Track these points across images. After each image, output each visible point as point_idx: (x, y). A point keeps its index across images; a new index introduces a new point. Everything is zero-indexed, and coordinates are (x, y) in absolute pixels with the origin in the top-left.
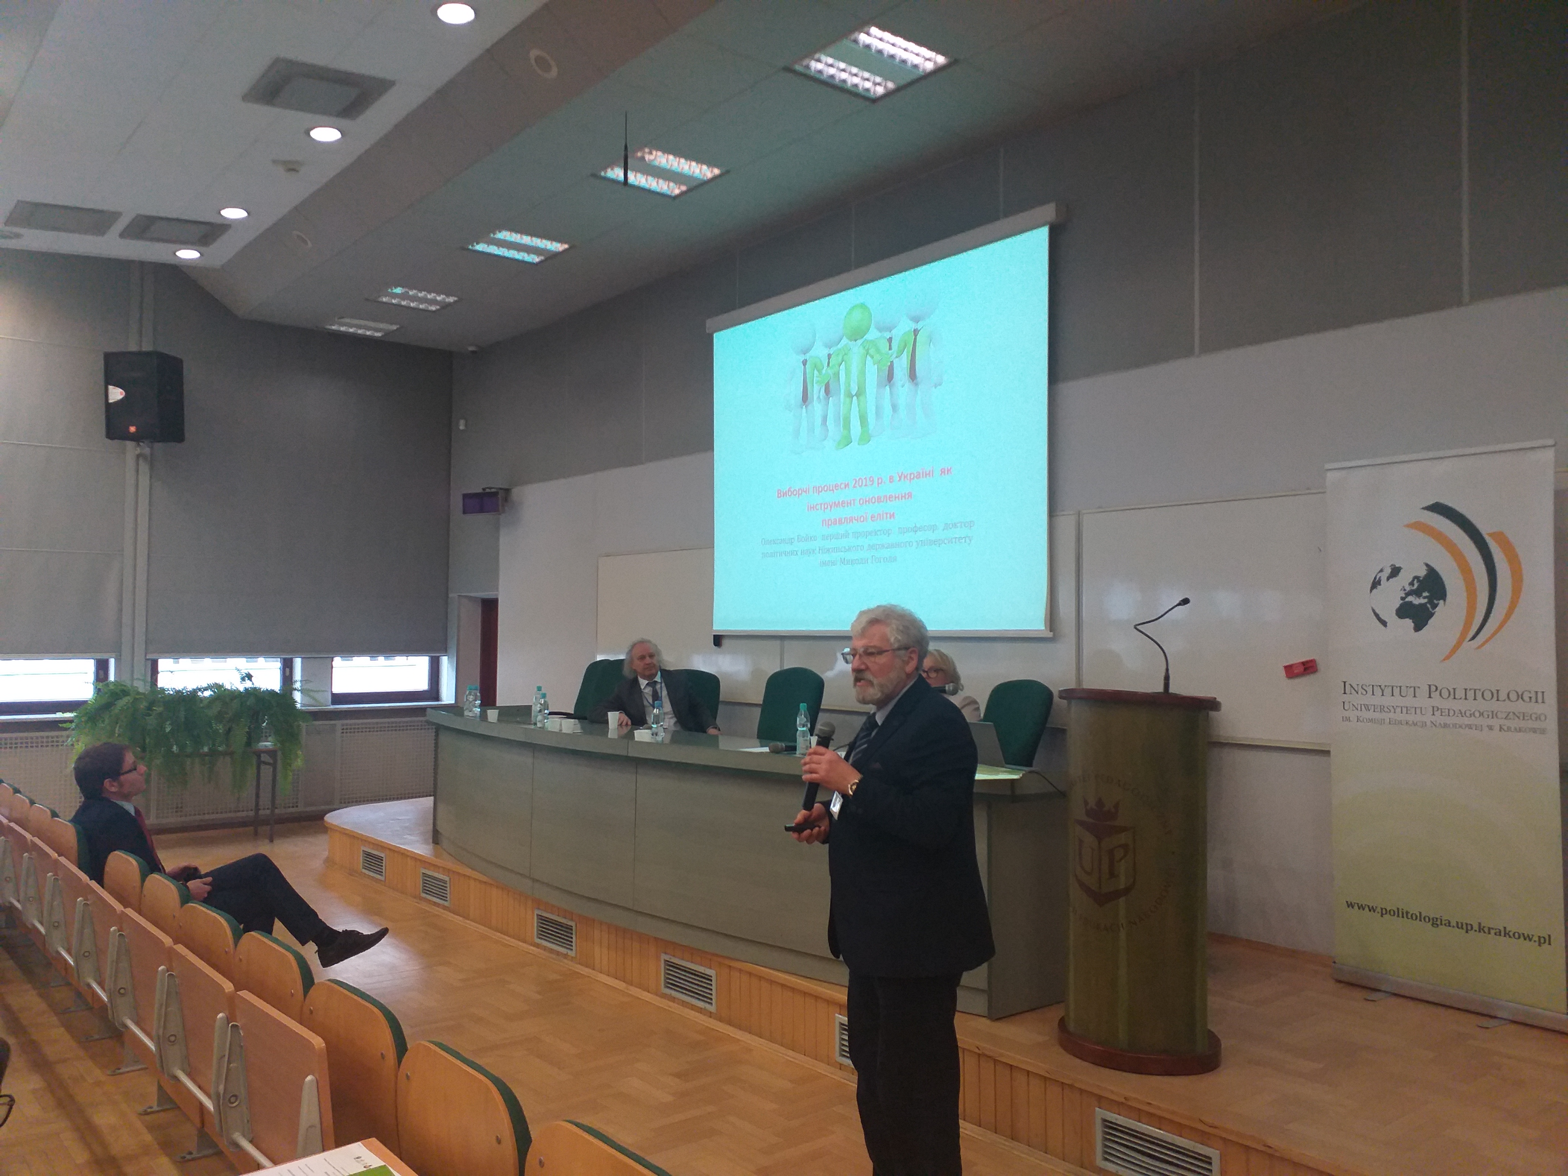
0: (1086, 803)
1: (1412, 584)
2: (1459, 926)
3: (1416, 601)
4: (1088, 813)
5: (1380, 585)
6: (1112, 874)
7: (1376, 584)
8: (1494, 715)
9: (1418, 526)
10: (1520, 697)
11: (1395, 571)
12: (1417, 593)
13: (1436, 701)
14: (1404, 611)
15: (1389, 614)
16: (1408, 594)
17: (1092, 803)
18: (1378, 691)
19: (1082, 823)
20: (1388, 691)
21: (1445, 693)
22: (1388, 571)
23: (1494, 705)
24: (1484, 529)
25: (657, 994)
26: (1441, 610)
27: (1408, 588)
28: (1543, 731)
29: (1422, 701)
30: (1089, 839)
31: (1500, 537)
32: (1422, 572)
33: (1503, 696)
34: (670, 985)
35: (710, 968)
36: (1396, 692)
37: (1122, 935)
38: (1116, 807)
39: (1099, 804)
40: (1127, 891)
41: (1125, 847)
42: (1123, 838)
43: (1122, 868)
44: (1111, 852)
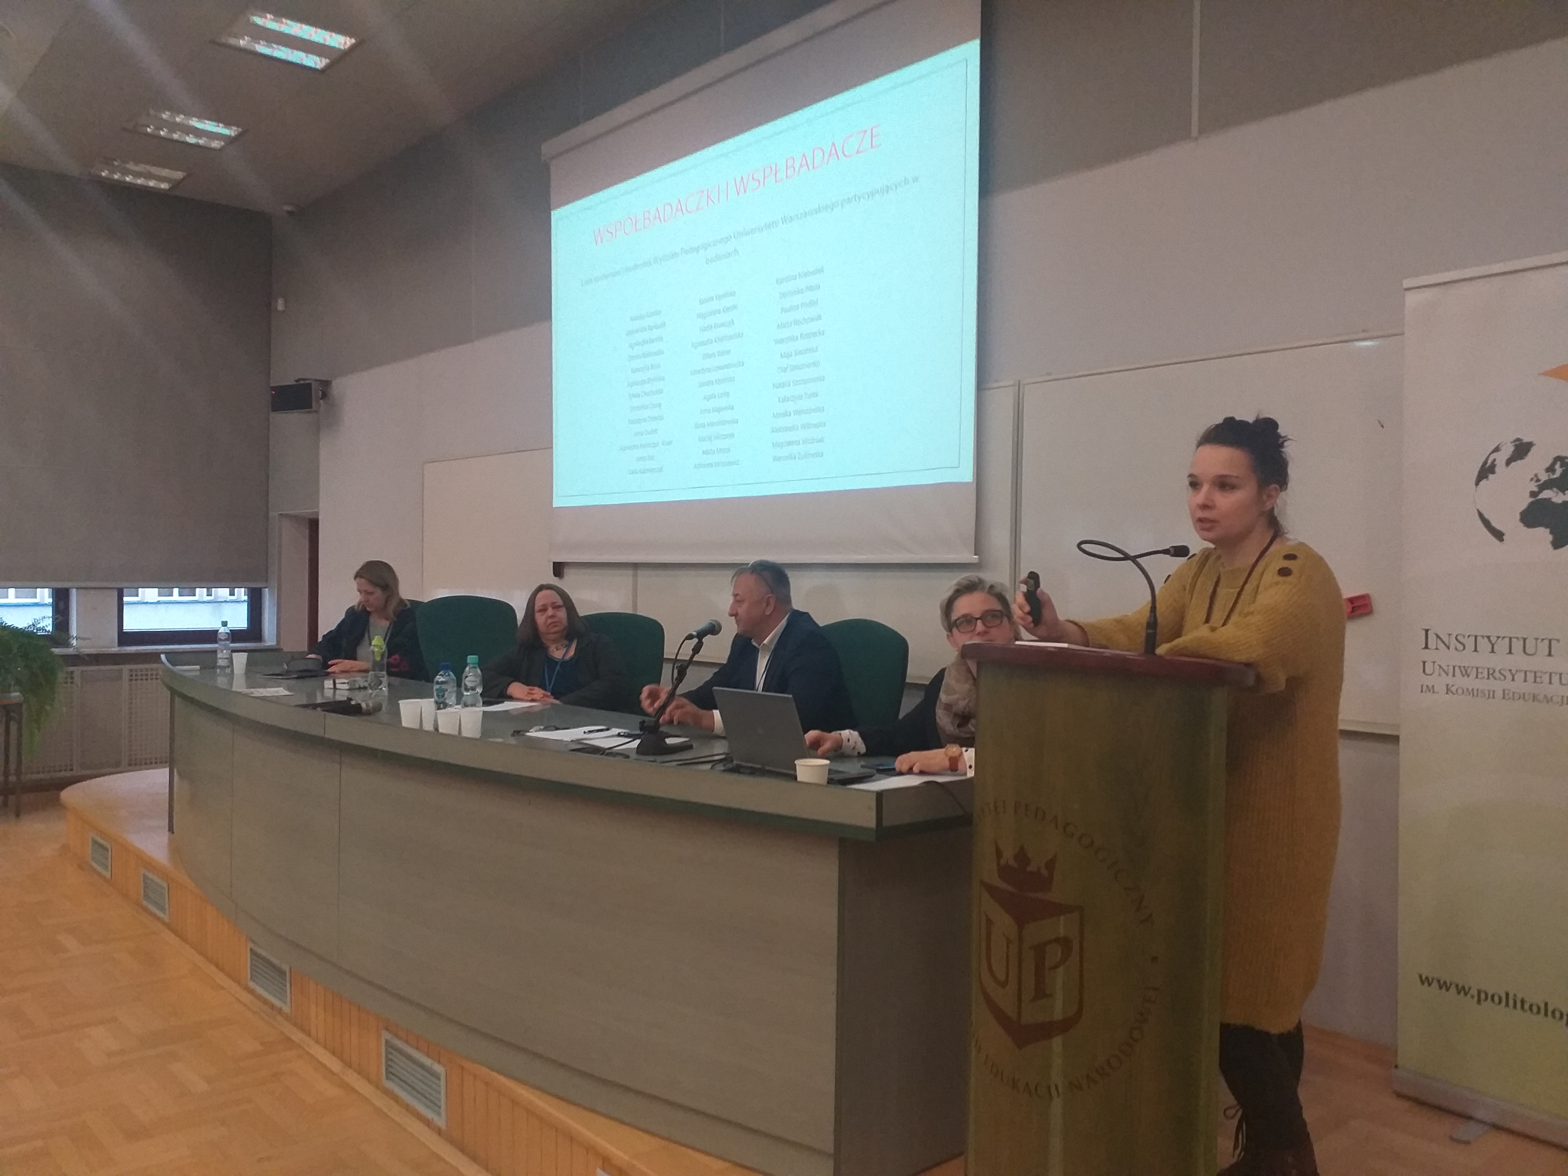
0: (999, 854)
1: (1551, 469)
3: (1558, 497)
4: (1004, 871)
5: (1493, 472)
6: (1041, 993)
7: (1486, 471)
11: (1522, 450)
12: (1560, 485)
14: (1536, 514)
15: (1509, 520)
16: (1544, 487)
17: (1009, 855)
18: (1484, 646)
19: (992, 890)
20: (1502, 646)
22: (1508, 450)
25: (378, 1086)
27: (1544, 477)
30: (1004, 922)
34: (392, 1076)
35: (437, 1060)
36: (1517, 646)
37: (1057, 1106)
38: (1051, 864)
39: (1022, 856)
40: (1066, 1025)
41: (1065, 943)
42: (1062, 926)
43: (1059, 981)
44: (1040, 950)
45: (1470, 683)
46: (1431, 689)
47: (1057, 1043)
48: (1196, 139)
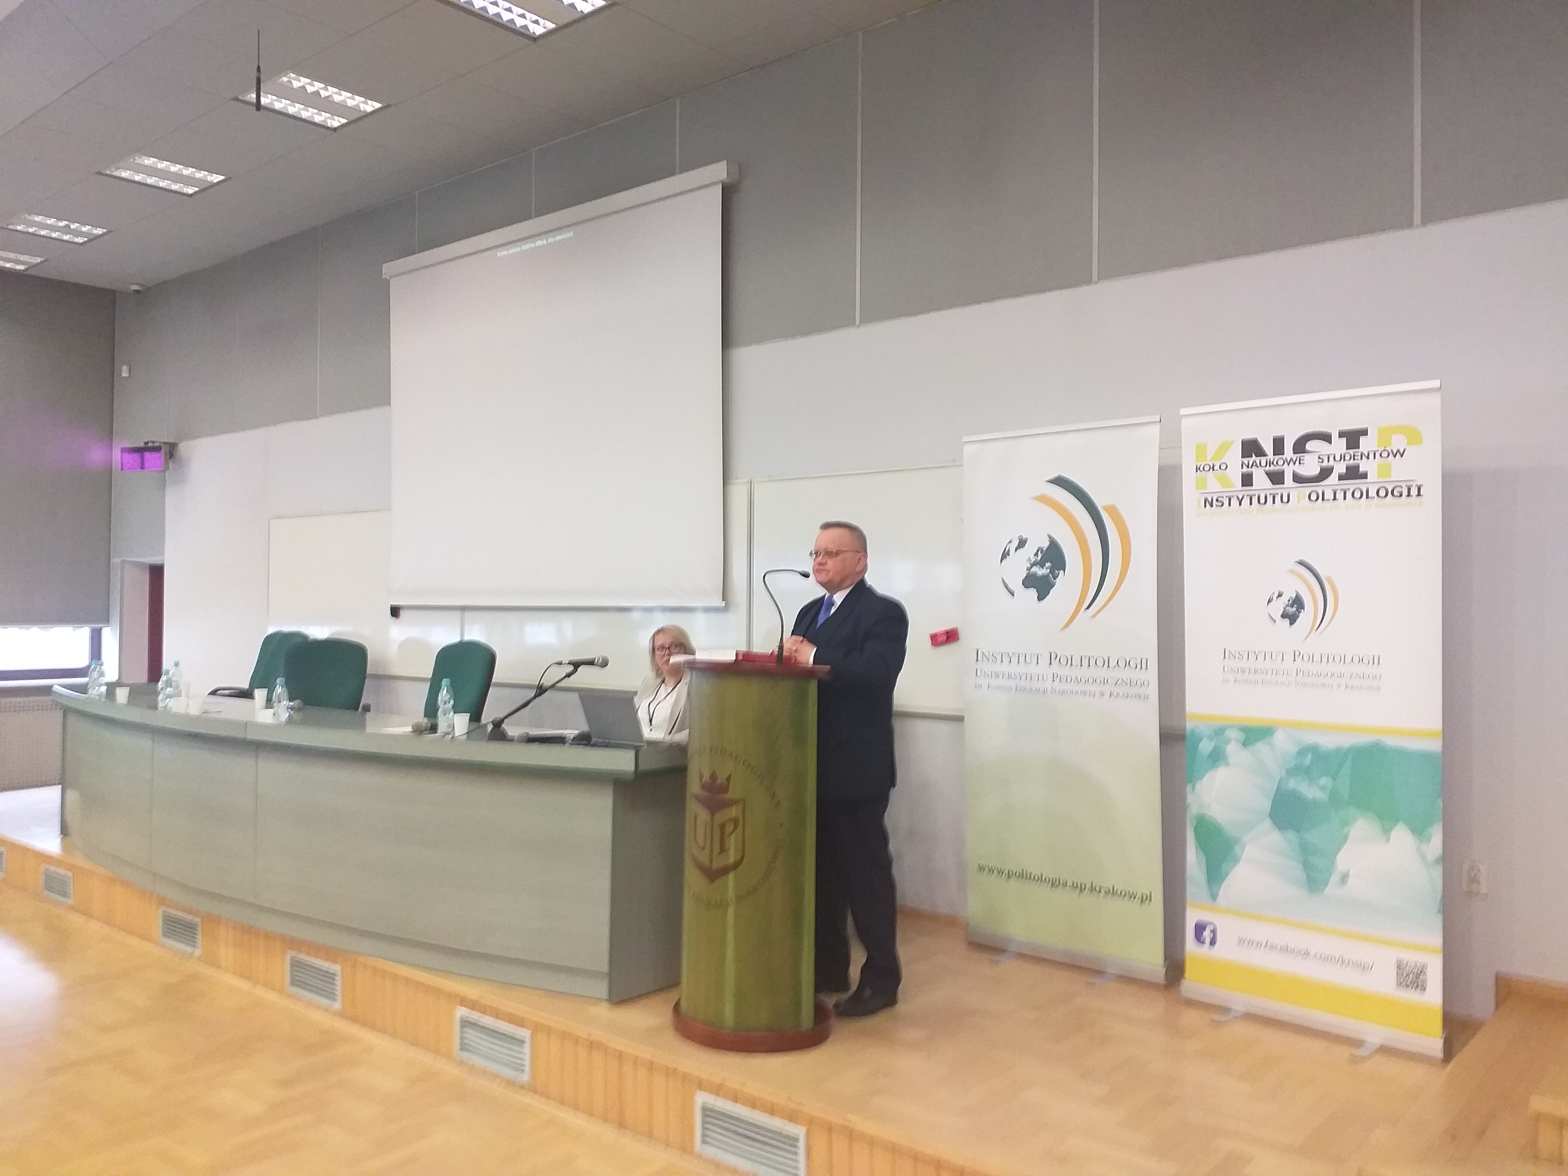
0: (701, 777)
1: (1036, 554)
2: (1074, 886)
3: (1040, 571)
4: (703, 787)
5: (1009, 555)
6: (723, 849)
7: (1005, 555)
8: (1105, 682)
9: (1043, 499)
10: (1128, 664)
11: (1022, 543)
12: (1041, 564)
13: (1055, 668)
14: (1030, 581)
15: (1016, 584)
16: (1034, 564)
17: (706, 777)
18: (1006, 659)
19: (698, 799)
20: (1014, 660)
21: (1063, 661)
22: (1016, 543)
23: (1104, 673)
24: (1099, 503)
25: (281, 991)
26: (1061, 580)
27: (1033, 560)
28: (1147, 697)
29: (1043, 668)
30: (703, 815)
31: (1112, 510)
32: (1046, 544)
33: (1113, 663)
34: (294, 982)
35: (335, 962)
36: (1022, 659)
37: (731, 911)
38: (728, 779)
39: (713, 777)
40: (736, 865)
41: (736, 822)
42: (734, 812)
43: (732, 843)
44: (722, 827)
45: (1000, 682)
46: (980, 686)
47: (731, 876)
48: (859, 326)
